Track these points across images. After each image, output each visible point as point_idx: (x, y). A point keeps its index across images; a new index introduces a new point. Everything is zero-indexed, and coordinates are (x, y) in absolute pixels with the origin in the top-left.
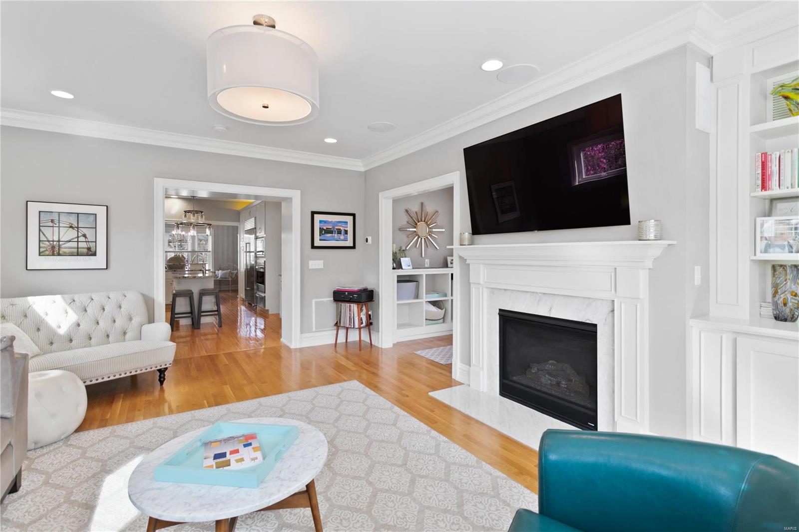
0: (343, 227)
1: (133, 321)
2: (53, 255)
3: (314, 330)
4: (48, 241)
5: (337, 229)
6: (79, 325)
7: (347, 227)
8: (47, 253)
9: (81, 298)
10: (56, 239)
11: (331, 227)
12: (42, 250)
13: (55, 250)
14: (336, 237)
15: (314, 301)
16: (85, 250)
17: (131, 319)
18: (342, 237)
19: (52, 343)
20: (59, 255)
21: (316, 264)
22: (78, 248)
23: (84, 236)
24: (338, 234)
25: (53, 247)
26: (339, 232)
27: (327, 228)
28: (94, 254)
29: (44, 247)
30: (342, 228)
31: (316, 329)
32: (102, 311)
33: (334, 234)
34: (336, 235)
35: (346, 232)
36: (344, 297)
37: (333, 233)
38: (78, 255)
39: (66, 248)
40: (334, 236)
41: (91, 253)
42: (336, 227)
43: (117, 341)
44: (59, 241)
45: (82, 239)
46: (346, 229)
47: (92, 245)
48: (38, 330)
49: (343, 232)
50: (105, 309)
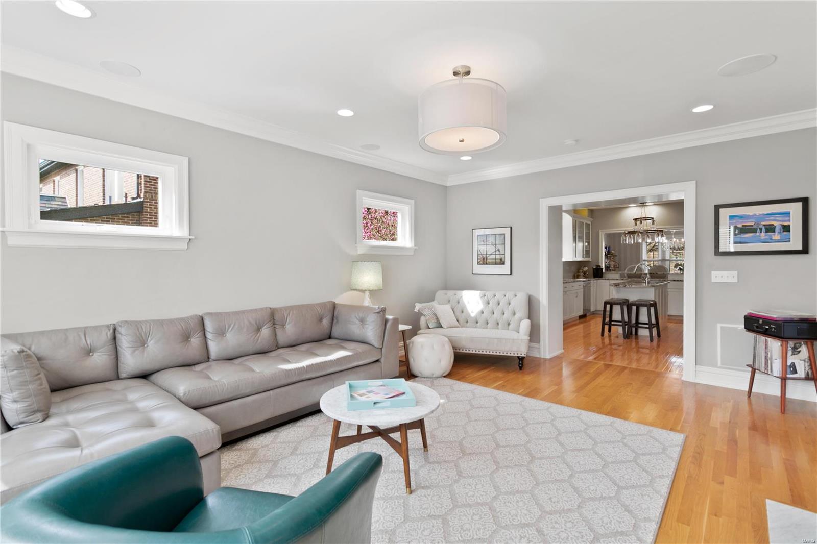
0: (778, 221)
1: (516, 316)
2: (484, 264)
3: (719, 364)
4: (482, 255)
5: (764, 225)
6: (483, 313)
7: (789, 221)
8: (481, 262)
9: (489, 294)
10: (485, 253)
11: (752, 224)
12: (479, 260)
13: (484, 261)
14: (763, 238)
15: (719, 326)
16: (499, 261)
17: (514, 314)
18: (776, 236)
19: (467, 322)
20: (486, 264)
21: (723, 275)
22: (495, 259)
23: (499, 250)
24: (766, 232)
25: (484, 259)
26: (770, 229)
27: (743, 226)
28: (504, 264)
29: (480, 259)
30: (775, 223)
31: (722, 364)
32: (497, 305)
33: (758, 234)
34: (763, 234)
35: (786, 229)
36: (757, 326)
37: (756, 232)
38: (495, 264)
39: (490, 259)
40: (760, 236)
41: (502, 262)
42: (764, 223)
43: (503, 329)
44: (486, 255)
45: (497, 252)
46: (786, 224)
47: (503, 256)
48: (463, 312)
49: (777, 230)
50: (500, 304)
